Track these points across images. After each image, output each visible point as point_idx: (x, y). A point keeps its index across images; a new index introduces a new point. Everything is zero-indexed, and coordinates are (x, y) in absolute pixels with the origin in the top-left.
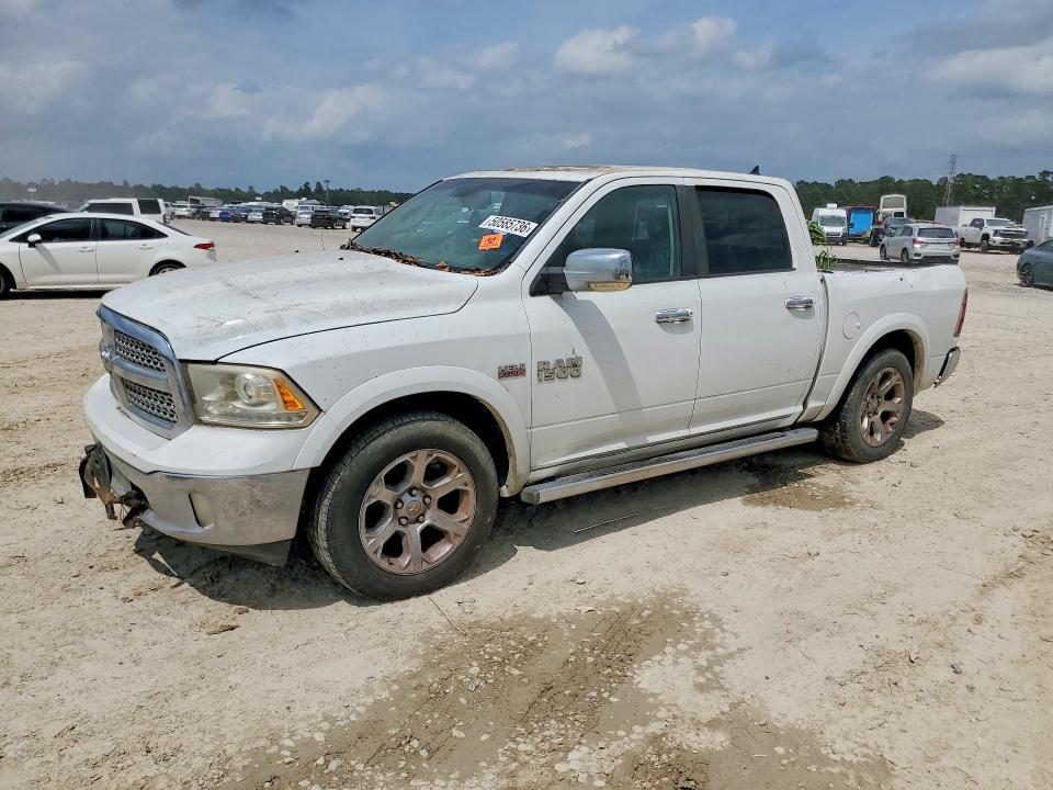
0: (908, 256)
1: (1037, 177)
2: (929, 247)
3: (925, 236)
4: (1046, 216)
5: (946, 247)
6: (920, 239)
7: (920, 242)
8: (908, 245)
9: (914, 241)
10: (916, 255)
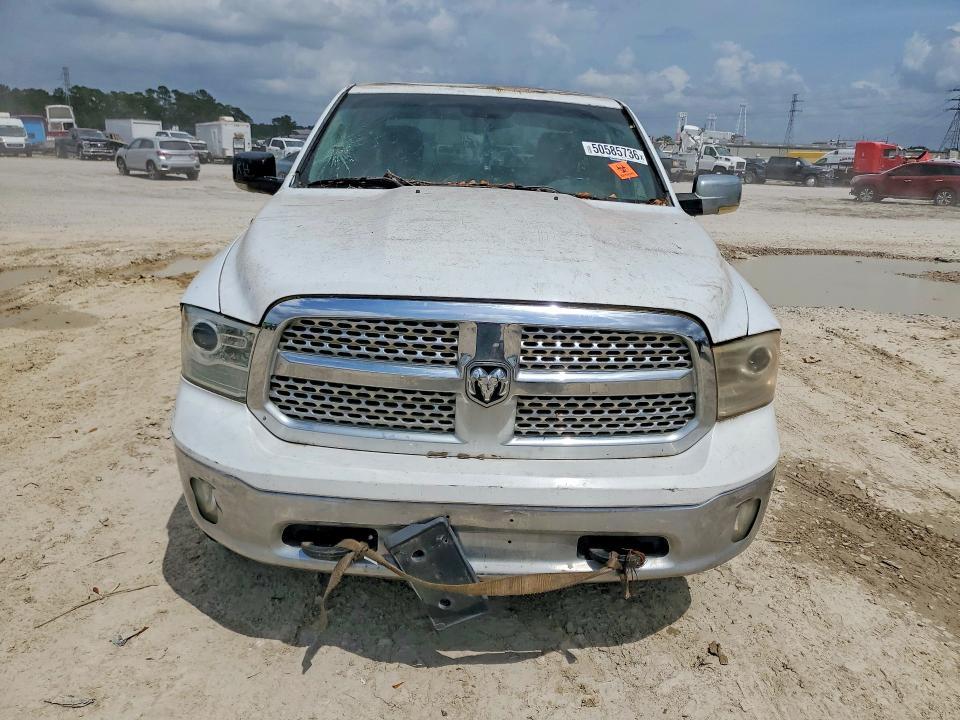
0: (155, 168)
1: (144, 94)
2: (173, 158)
3: (167, 148)
4: (216, 130)
5: (188, 159)
6: (164, 151)
7: (164, 154)
8: (153, 157)
9: (159, 154)
10: (164, 166)
